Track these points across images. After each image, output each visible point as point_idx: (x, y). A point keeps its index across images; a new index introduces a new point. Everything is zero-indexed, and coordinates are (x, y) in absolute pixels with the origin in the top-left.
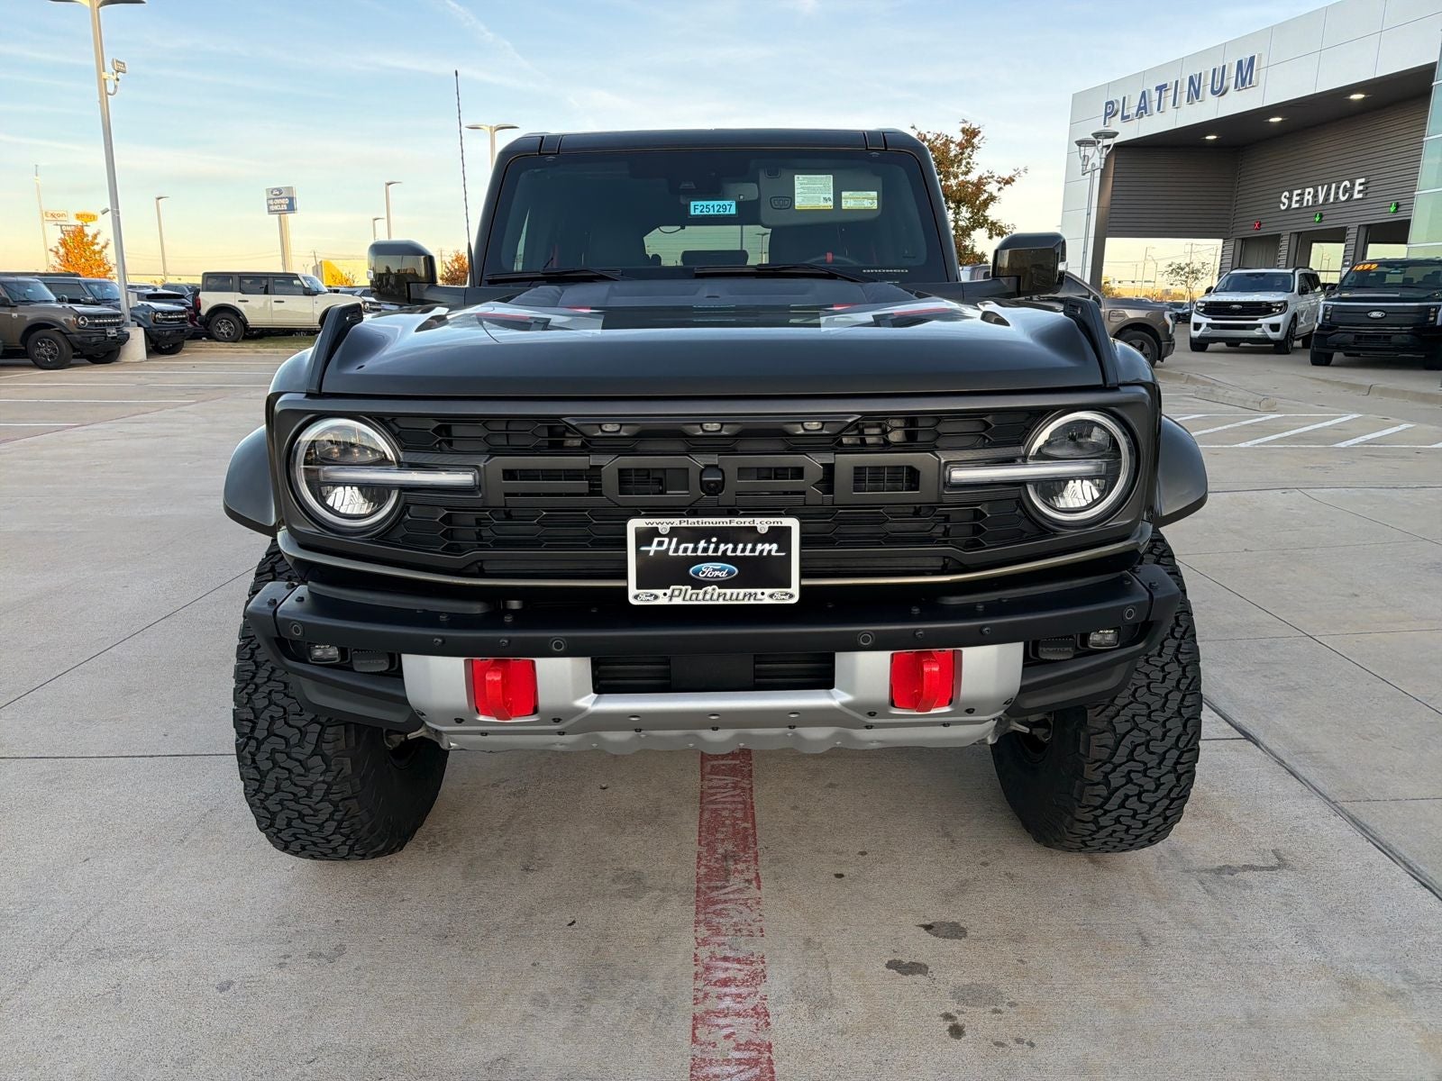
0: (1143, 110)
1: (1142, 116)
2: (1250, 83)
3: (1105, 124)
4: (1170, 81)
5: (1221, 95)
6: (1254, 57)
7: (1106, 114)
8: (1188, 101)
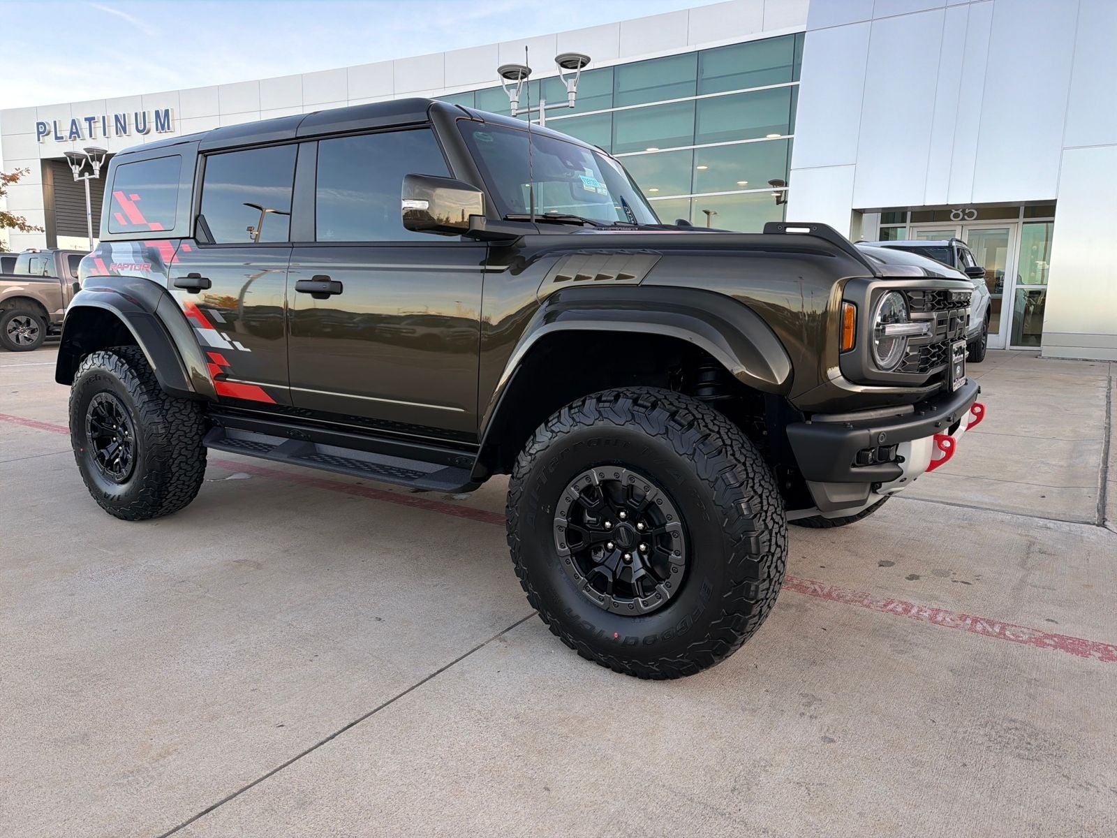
0: (75, 134)
1: (75, 139)
2: (169, 129)
3: (39, 140)
4: (98, 115)
5: (146, 134)
6: (168, 110)
7: (39, 133)
8: (117, 133)
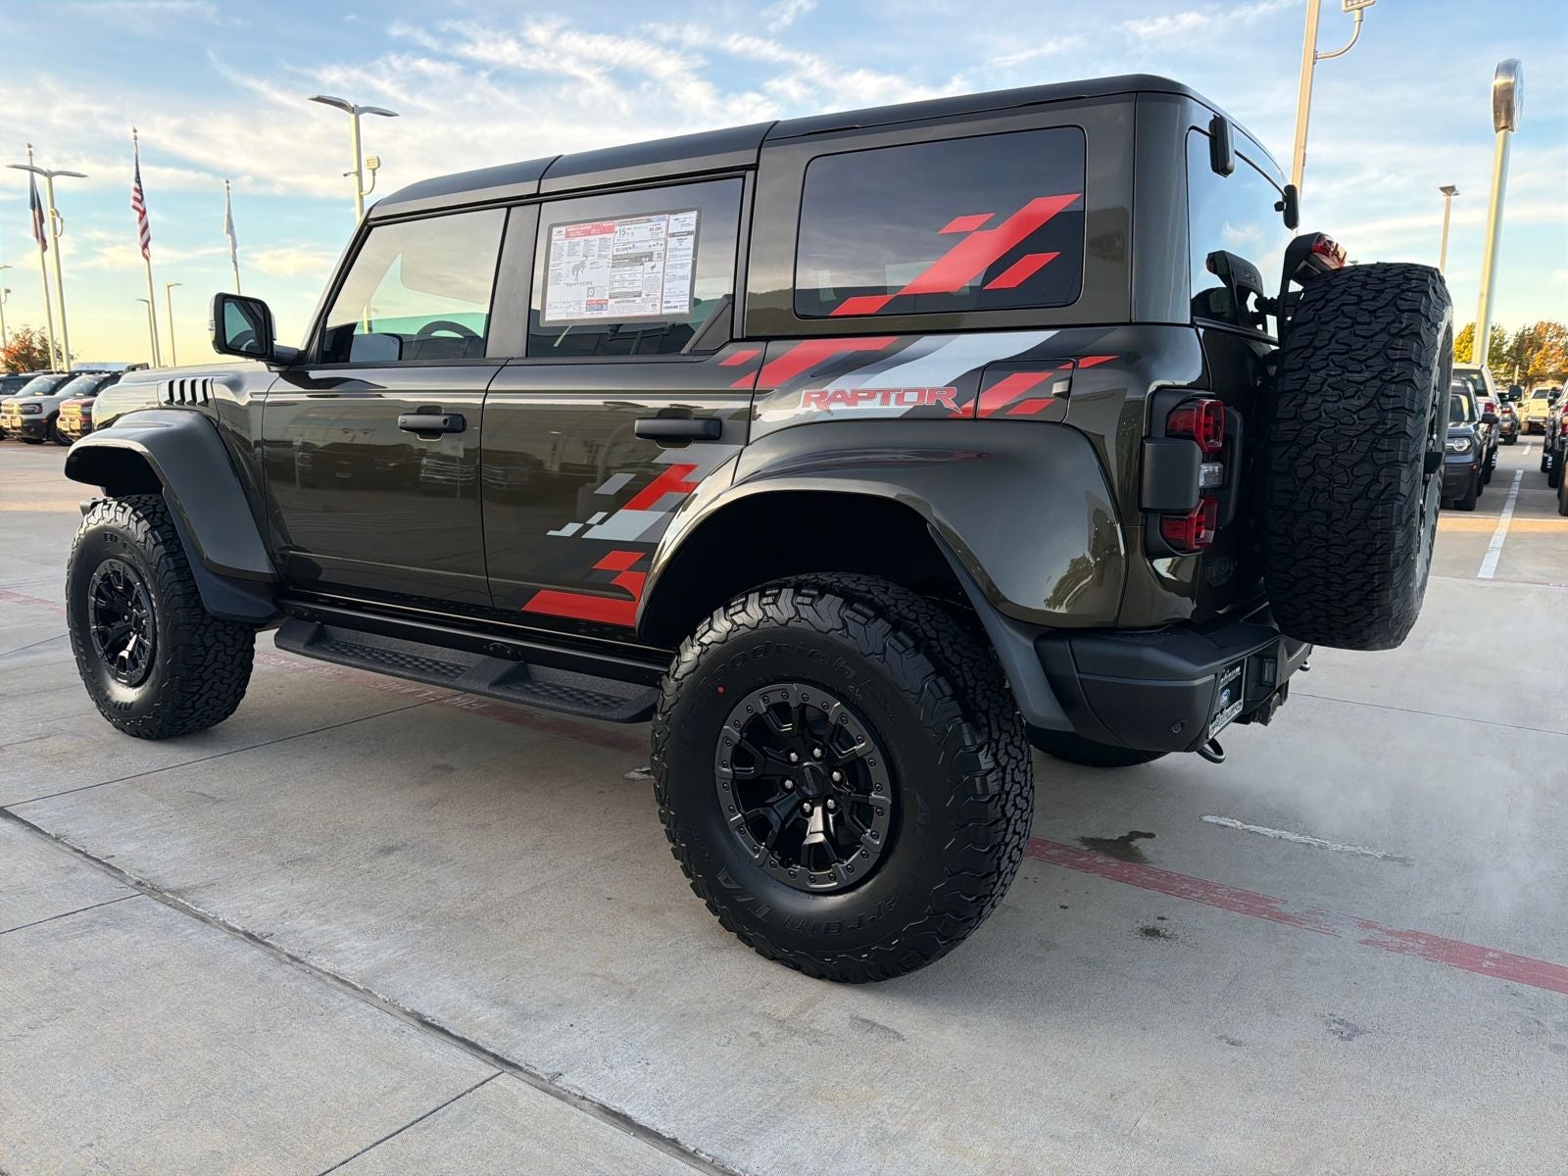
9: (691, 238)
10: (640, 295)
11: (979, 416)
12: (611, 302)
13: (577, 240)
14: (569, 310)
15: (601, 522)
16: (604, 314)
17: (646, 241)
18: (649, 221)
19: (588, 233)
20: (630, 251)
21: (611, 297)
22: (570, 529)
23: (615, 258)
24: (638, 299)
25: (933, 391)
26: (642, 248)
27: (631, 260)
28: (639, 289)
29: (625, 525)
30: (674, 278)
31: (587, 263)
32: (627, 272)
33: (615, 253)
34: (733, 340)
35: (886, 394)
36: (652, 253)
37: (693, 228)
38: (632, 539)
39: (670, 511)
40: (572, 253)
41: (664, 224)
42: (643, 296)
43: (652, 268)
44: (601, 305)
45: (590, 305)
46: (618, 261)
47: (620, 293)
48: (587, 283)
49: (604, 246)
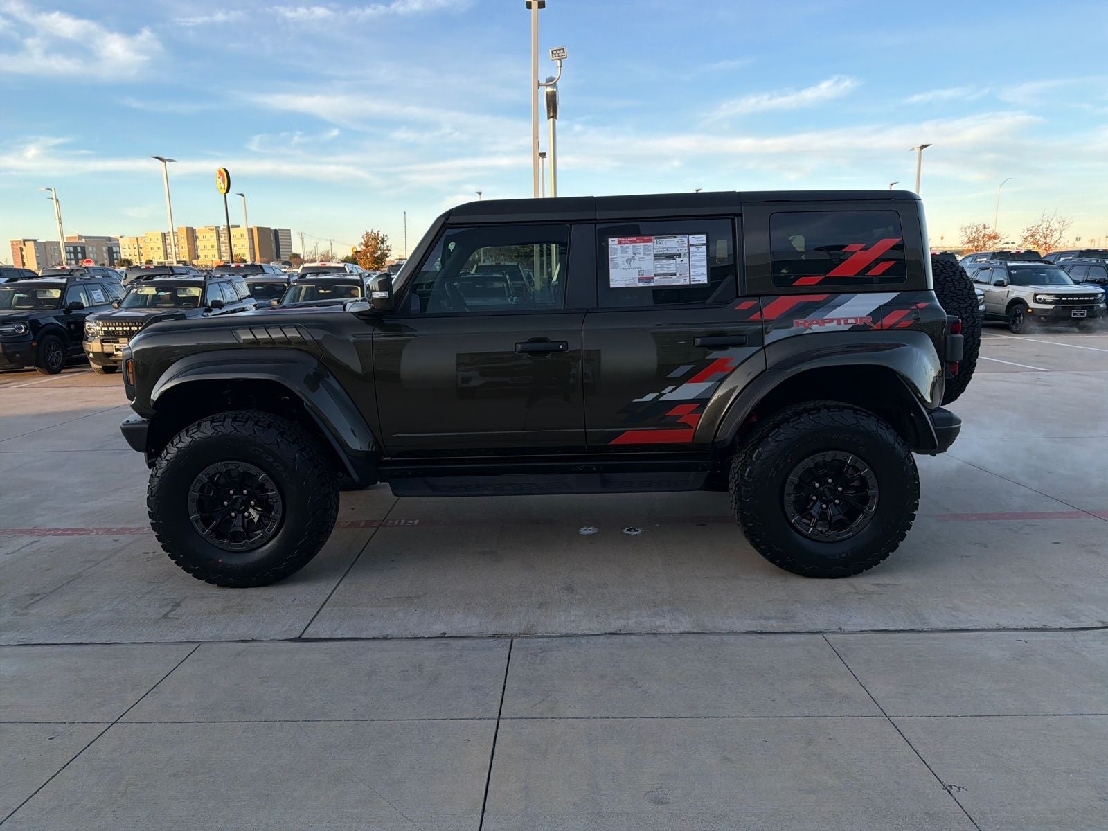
9: (704, 247)
10: (675, 275)
11: (884, 328)
12: (656, 278)
13: (627, 245)
14: (626, 283)
15: (671, 392)
16: (652, 284)
17: (676, 247)
18: (675, 237)
19: (634, 242)
20: (665, 252)
21: (655, 275)
22: (650, 397)
23: (655, 255)
24: (674, 277)
25: (861, 318)
26: (675, 251)
27: (667, 257)
28: (674, 272)
29: (689, 391)
30: (696, 266)
31: (636, 258)
32: (665, 263)
33: (655, 253)
34: (738, 296)
35: (839, 320)
36: (680, 254)
37: (705, 242)
38: (692, 398)
39: (718, 381)
40: (624, 251)
41: (685, 240)
42: (678, 275)
43: (682, 261)
44: (650, 280)
45: (641, 280)
46: (657, 257)
47: (662, 274)
48: (638, 268)
49: (646, 249)
